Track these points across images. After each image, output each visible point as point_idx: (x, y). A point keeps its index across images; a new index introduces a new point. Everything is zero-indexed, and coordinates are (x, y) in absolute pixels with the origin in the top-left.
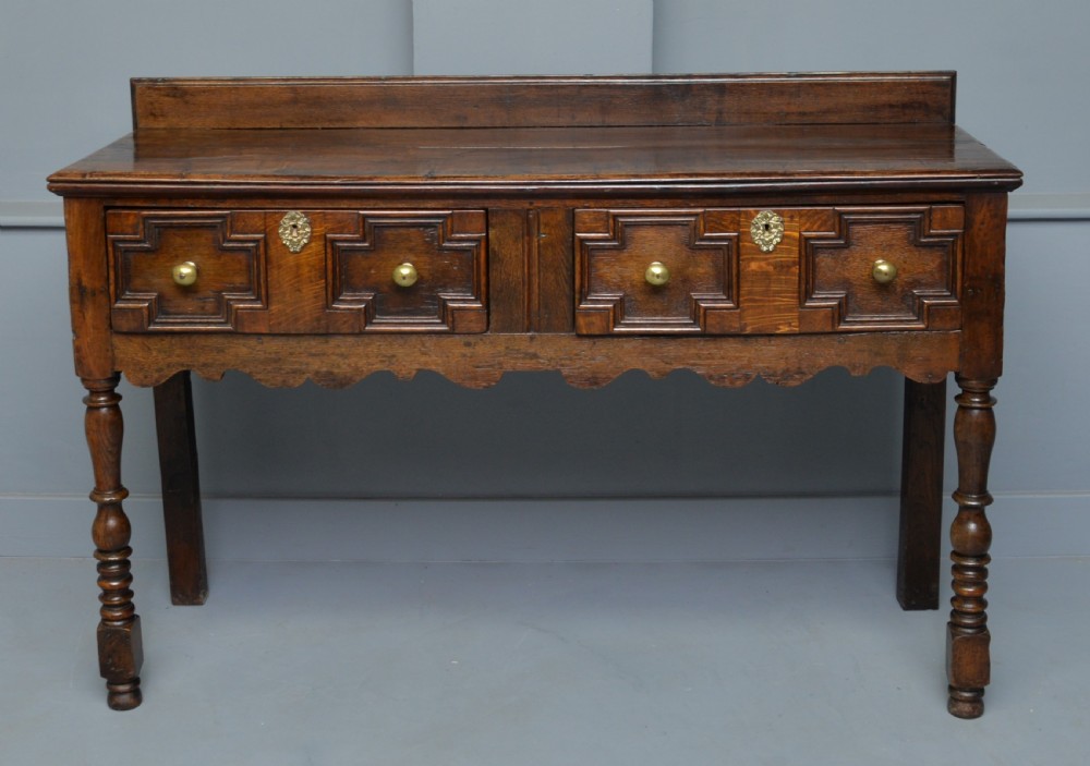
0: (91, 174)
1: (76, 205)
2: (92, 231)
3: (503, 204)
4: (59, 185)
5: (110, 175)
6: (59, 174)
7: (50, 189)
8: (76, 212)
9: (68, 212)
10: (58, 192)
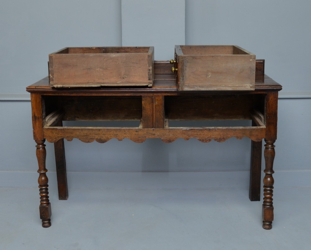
0: (38, 87)
1: (34, 95)
2: (38, 102)
3: (146, 94)
4: (30, 90)
5: (43, 87)
6: (29, 87)
7: (27, 91)
8: (34, 96)
9: (32, 97)
10: (29, 91)
